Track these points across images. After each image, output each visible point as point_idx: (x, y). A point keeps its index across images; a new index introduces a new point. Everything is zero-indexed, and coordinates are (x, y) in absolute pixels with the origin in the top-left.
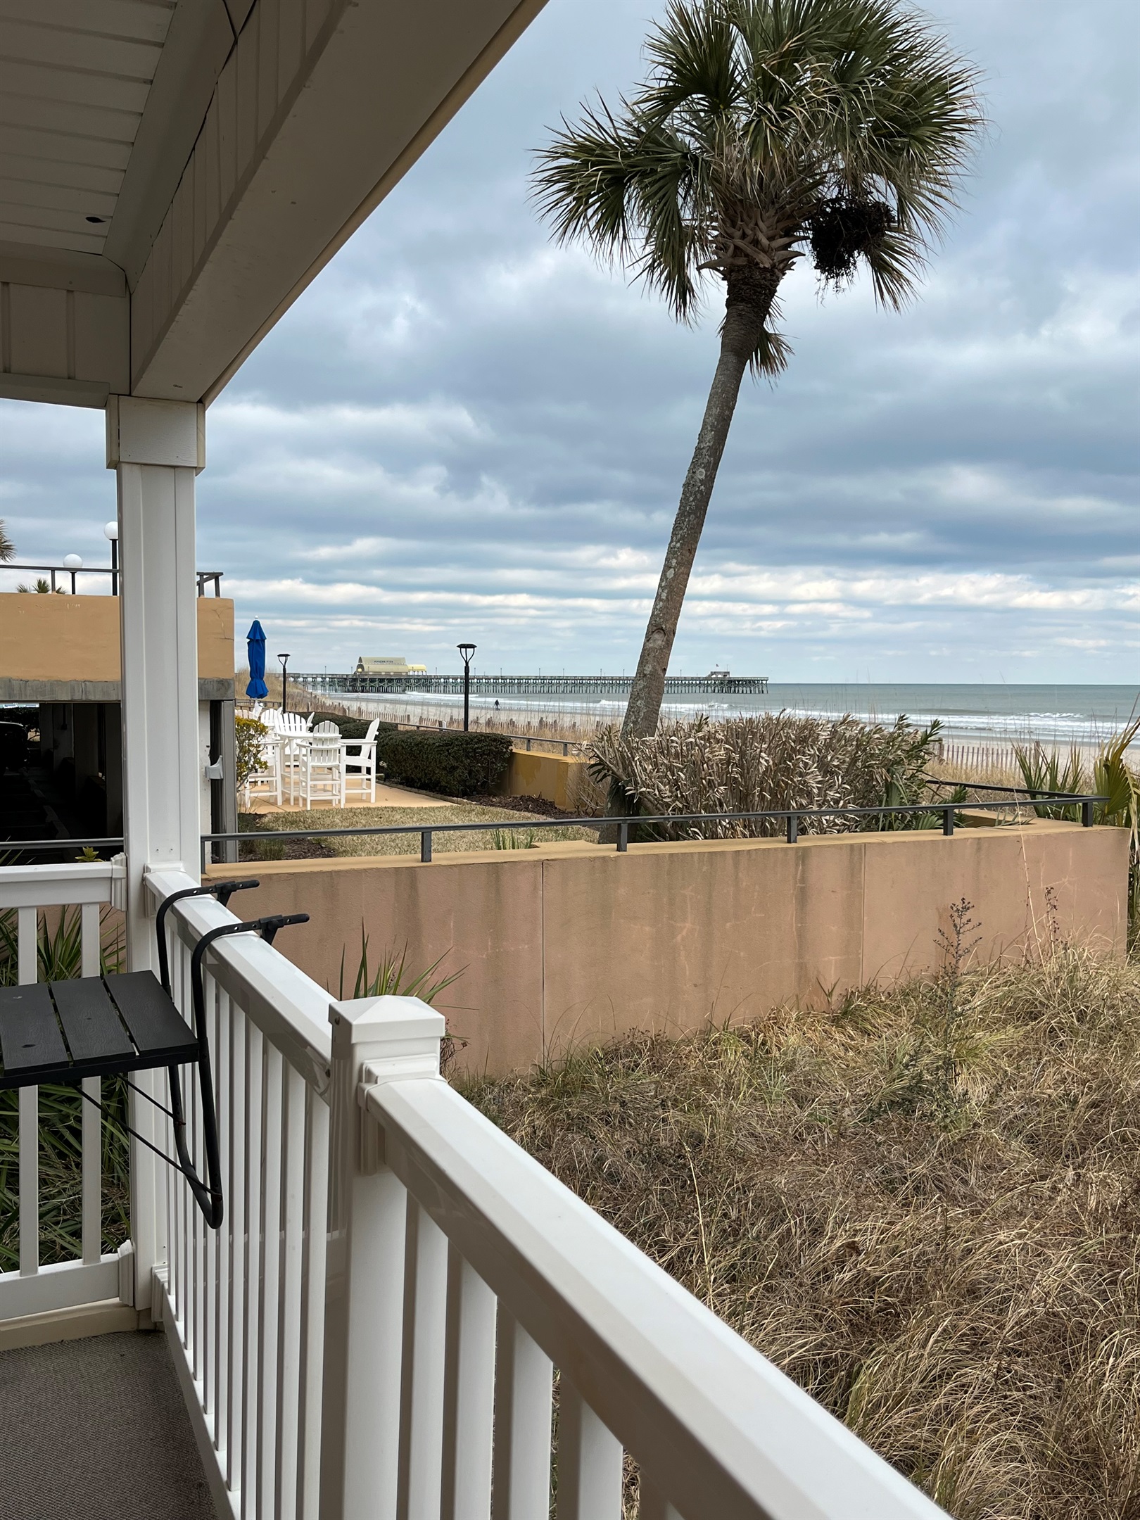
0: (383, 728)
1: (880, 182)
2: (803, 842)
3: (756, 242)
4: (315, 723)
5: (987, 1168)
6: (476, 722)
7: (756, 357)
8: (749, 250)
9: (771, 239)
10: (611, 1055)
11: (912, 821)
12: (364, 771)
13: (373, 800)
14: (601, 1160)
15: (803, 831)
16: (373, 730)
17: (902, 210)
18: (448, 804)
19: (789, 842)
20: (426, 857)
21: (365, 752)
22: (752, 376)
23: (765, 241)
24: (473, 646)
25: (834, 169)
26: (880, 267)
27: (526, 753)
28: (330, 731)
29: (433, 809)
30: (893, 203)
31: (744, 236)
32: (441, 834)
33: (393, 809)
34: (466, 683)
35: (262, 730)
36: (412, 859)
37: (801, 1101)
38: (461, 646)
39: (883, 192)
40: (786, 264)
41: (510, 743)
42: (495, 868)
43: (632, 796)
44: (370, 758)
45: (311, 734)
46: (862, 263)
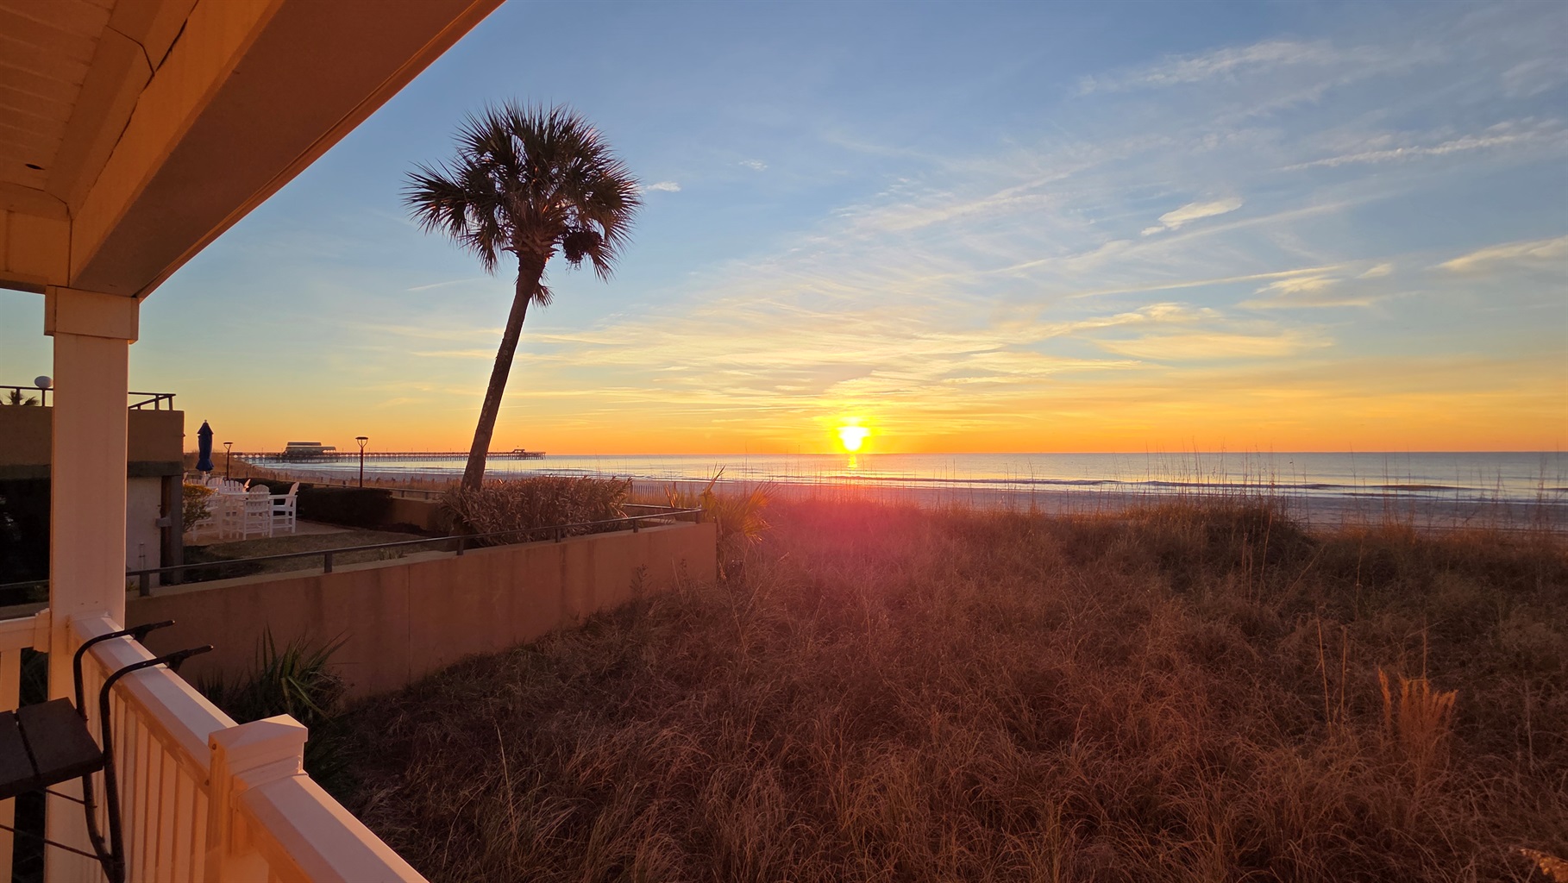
0: (302, 487)
1: (596, 223)
2: (564, 542)
3: (534, 241)
4: (251, 485)
5: (657, 697)
6: (369, 480)
7: (535, 296)
8: (531, 244)
9: (542, 241)
10: (452, 670)
11: (618, 527)
12: (287, 514)
13: (293, 531)
14: (446, 735)
15: (563, 536)
16: (294, 489)
17: (606, 238)
18: (349, 531)
19: (557, 542)
20: (328, 569)
21: (288, 503)
22: (532, 307)
23: (538, 242)
24: (366, 438)
25: (573, 212)
26: (597, 261)
27: (401, 498)
28: (264, 491)
29: (336, 535)
30: (602, 234)
31: (528, 237)
32: (337, 554)
33: (308, 536)
34: (362, 456)
35: (205, 492)
36: (318, 571)
37: (564, 678)
38: (359, 438)
39: (598, 227)
40: (549, 253)
41: (391, 493)
42: (377, 571)
43: (468, 523)
44: (291, 506)
45: (248, 493)
46: (587, 260)
